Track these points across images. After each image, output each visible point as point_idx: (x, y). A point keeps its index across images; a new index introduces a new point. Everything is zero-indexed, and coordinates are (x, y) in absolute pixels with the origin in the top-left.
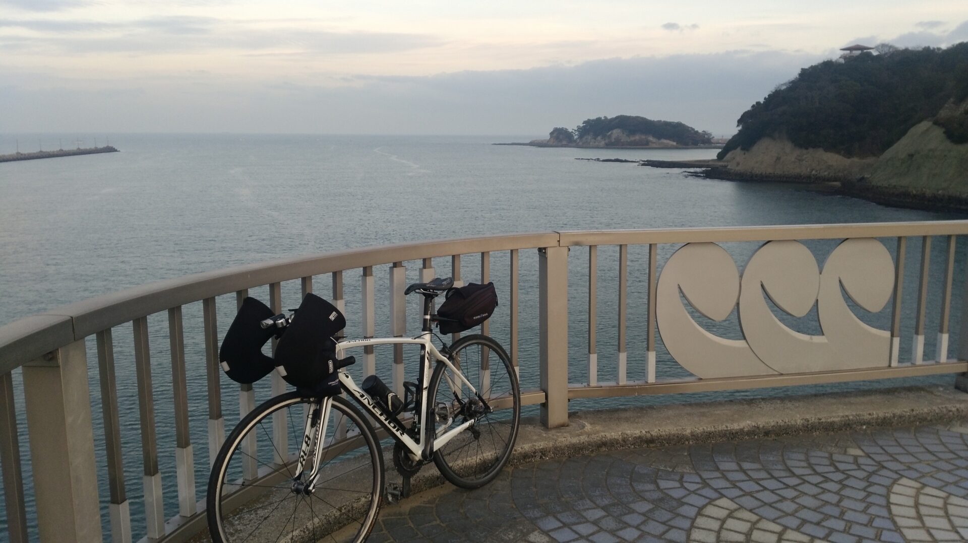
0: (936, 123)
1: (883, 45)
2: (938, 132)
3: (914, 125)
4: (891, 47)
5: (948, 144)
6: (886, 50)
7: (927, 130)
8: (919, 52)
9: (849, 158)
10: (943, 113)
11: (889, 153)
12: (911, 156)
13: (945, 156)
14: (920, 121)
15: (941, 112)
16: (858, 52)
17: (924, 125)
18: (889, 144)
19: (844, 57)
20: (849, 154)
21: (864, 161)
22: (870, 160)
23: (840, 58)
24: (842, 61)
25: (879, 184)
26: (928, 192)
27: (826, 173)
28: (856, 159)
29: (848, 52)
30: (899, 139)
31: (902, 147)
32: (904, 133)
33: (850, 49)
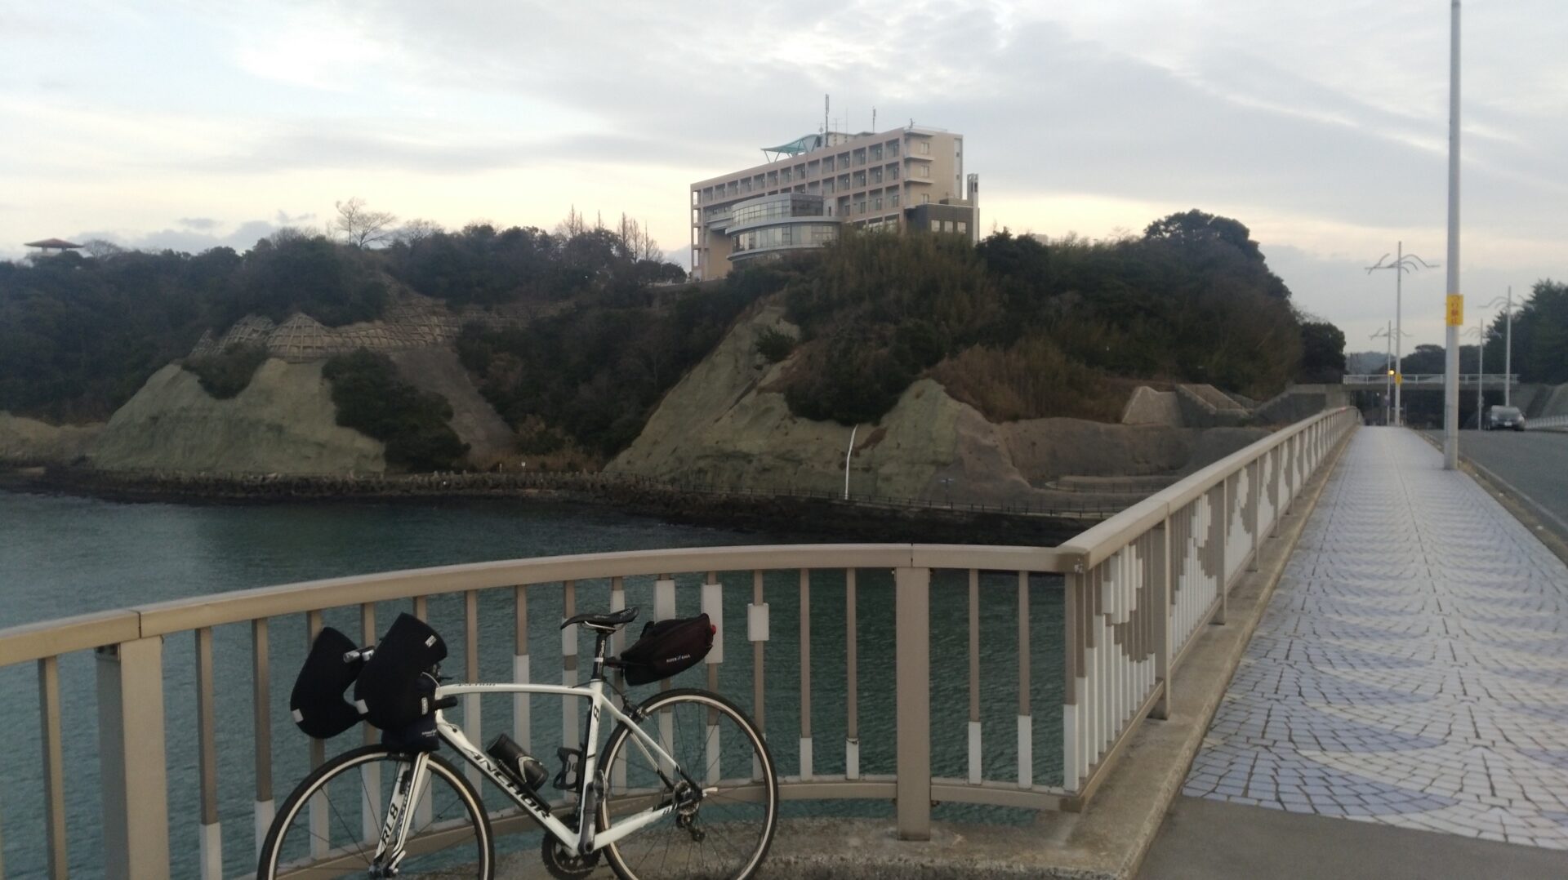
0: (187, 367)
1: (100, 243)
2: (191, 382)
3: (154, 370)
4: (110, 246)
5: (207, 400)
6: (103, 251)
7: (175, 378)
8: (155, 257)
9: (57, 425)
10: (199, 352)
11: (121, 415)
12: (154, 419)
13: (205, 418)
14: (166, 363)
15: (195, 350)
16: (54, 252)
17: (171, 370)
18: (119, 402)
19: (34, 258)
20: (57, 419)
21: (83, 429)
22: (94, 428)
23: (26, 258)
24: (31, 264)
25: (108, 467)
26: (185, 476)
27: (19, 453)
28: (69, 428)
29: (39, 250)
30: (133, 393)
31: (139, 406)
32: (141, 383)
33: (44, 245)
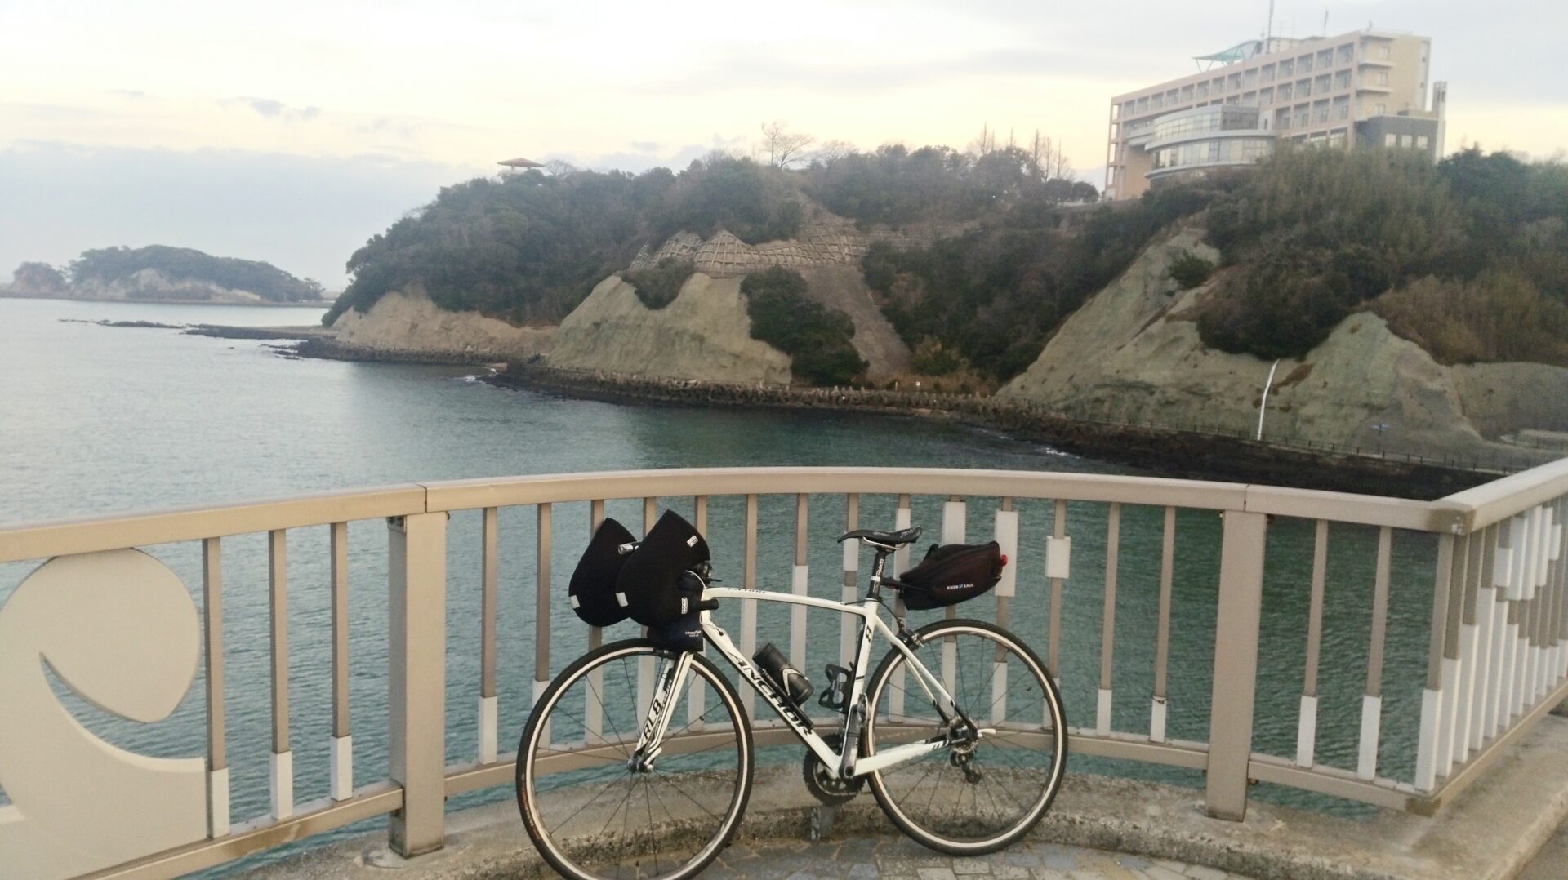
0: (625, 279)
1: (558, 163)
2: (629, 292)
3: (599, 280)
4: (567, 166)
5: (641, 309)
6: (561, 170)
7: (616, 288)
8: (604, 175)
9: (518, 327)
10: (636, 266)
11: (569, 321)
12: (597, 325)
13: (639, 326)
14: (608, 274)
15: (634, 263)
16: (521, 170)
17: (613, 281)
18: (569, 308)
19: (504, 176)
20: (518, 321)
21: (540, 331)
22: (548, 330)
23: (498, 175)
24: (501, 181)
25: (557, 367)
26: (620, 378)
27: (487, 350)
28: (528, 329)
29: (510, 167)
30: (582, 301)
31: (585, 313)
32: (588, 291)
33: (513, 164)
